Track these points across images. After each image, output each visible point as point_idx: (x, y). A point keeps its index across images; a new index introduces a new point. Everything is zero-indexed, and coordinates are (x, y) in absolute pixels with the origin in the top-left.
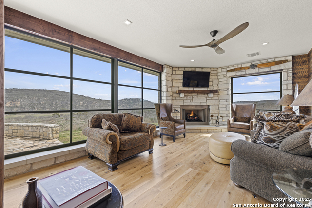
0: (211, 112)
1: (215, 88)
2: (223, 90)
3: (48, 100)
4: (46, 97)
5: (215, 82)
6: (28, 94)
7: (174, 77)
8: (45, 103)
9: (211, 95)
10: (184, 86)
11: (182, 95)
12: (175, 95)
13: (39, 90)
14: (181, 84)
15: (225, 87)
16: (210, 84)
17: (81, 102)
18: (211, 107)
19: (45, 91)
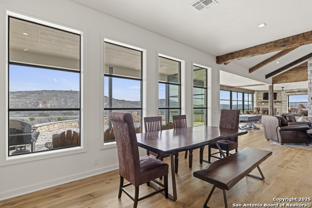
0: (277, 111)
1: (280, 100)
2: (284, 101)
3: (73, 101)
4: (72, 99)
5: (279, 97)
6: (56, 96)
7: (258, 95)
8: (72, 105)
9: (278, 103)
10: (264, 99)
11: (263, 103)
12: (259, 103)
13: (66, 91)
14: (262, 99)
15: (285, 99)
16: (277, 98)
17: (105, 104)
18: (277, 109)
19: (71, 92)
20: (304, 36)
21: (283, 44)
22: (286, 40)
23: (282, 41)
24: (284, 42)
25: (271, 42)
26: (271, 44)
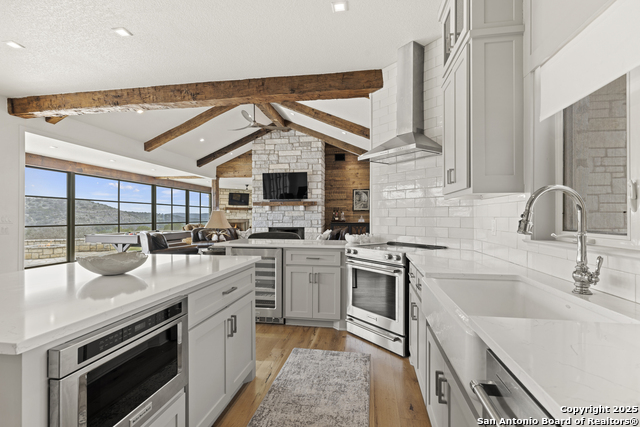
11: (228, 211)
14: (228, 203)
20: (140, 94)
21: (116, 100)
22: (119, 93)
23: (114, 94)
24: (116, 97)
25: (99, 92)
26: (99, 96)
